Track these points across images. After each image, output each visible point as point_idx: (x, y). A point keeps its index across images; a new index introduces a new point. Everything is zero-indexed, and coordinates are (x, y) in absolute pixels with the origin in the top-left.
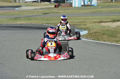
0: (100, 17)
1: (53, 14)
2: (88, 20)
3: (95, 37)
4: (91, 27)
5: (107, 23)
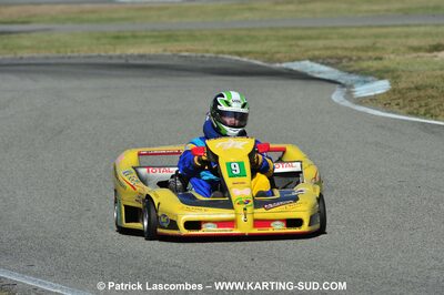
2: (387, 41)
4: (401, 67)
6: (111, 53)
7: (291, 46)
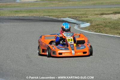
0: (102, 9)
2: (89, 12)
4: (93, 19)
5: (109, 15)
7: (63, 14)
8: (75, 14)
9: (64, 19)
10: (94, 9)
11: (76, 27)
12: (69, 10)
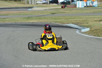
1: (60, 14)
2: (90, 19)
3: (95, 34)
4: (92, 25)
6: (26, 22)
7: (68, 20)
8: (78, 21)
9: (68, 25)
10: (94, 16)
11: (77, 32)
12: (73, 17)
